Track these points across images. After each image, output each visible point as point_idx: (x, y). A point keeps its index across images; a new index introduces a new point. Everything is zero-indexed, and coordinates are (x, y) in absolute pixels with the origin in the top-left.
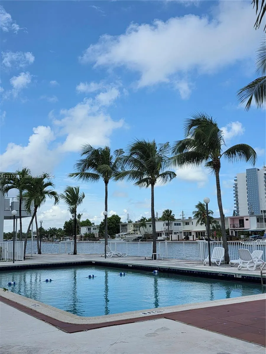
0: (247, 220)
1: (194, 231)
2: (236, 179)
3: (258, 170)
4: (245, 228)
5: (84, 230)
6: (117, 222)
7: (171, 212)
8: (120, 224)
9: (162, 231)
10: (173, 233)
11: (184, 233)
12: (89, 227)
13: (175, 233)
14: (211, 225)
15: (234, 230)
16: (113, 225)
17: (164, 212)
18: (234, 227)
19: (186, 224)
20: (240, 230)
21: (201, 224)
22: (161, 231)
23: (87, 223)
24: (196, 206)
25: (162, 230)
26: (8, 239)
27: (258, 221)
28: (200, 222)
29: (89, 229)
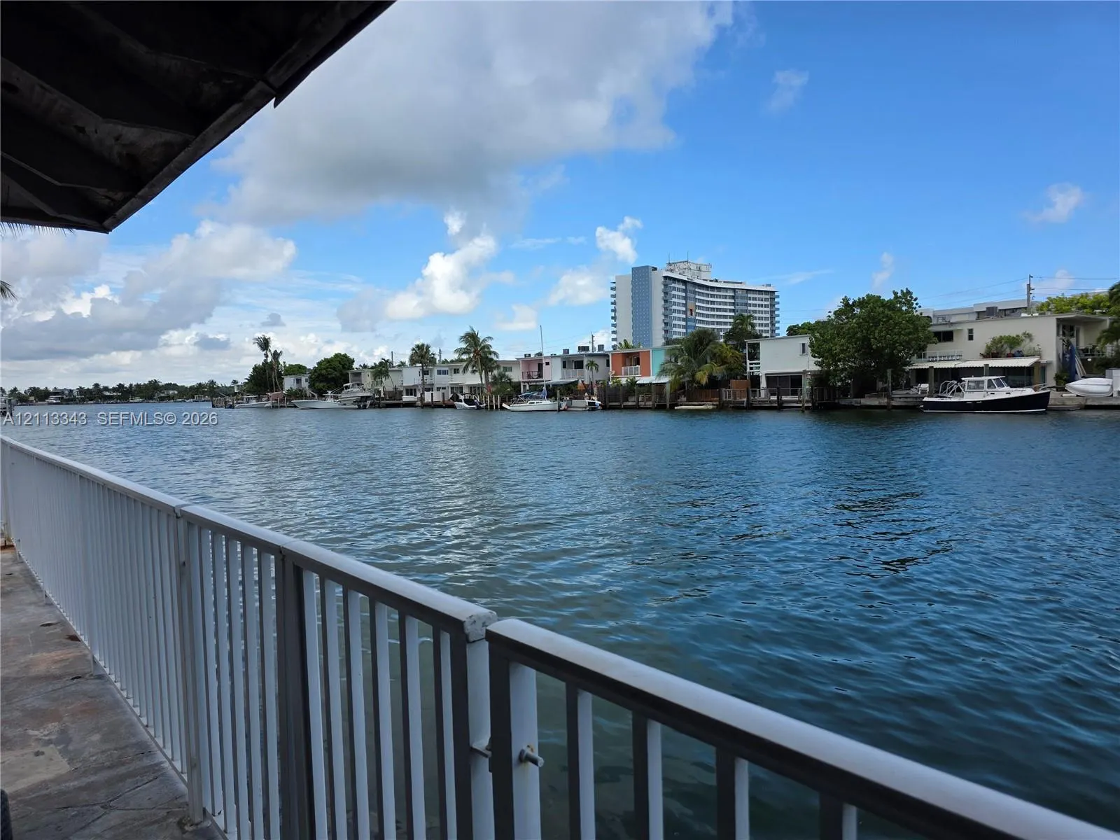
0: (547, 364)
1: (467, 385)
2: (614, 285)
3: (655, 269)
4: (544, 379)
5: (289, 383)
6: (343, 366)
7: (428, 347)
8: (349, 372)
9: (417, 386)
10: (435, 389)
11: (452, 388)
12: (298, 377)
13: (438, 389)
14: (490, 374)
15: (528, 383)
16: (336, 373)
17: (413, 349)
18: (529, 376)
19: (455, 373)
20: (536, 382)
21: (474, 372)
22: (413, 384)
23: (297, 370)
24: (462, 337)
25: (416, 383)
26: (188, 399)
27: (564, 366)
28: (470, 369)
29: (299, 381)
